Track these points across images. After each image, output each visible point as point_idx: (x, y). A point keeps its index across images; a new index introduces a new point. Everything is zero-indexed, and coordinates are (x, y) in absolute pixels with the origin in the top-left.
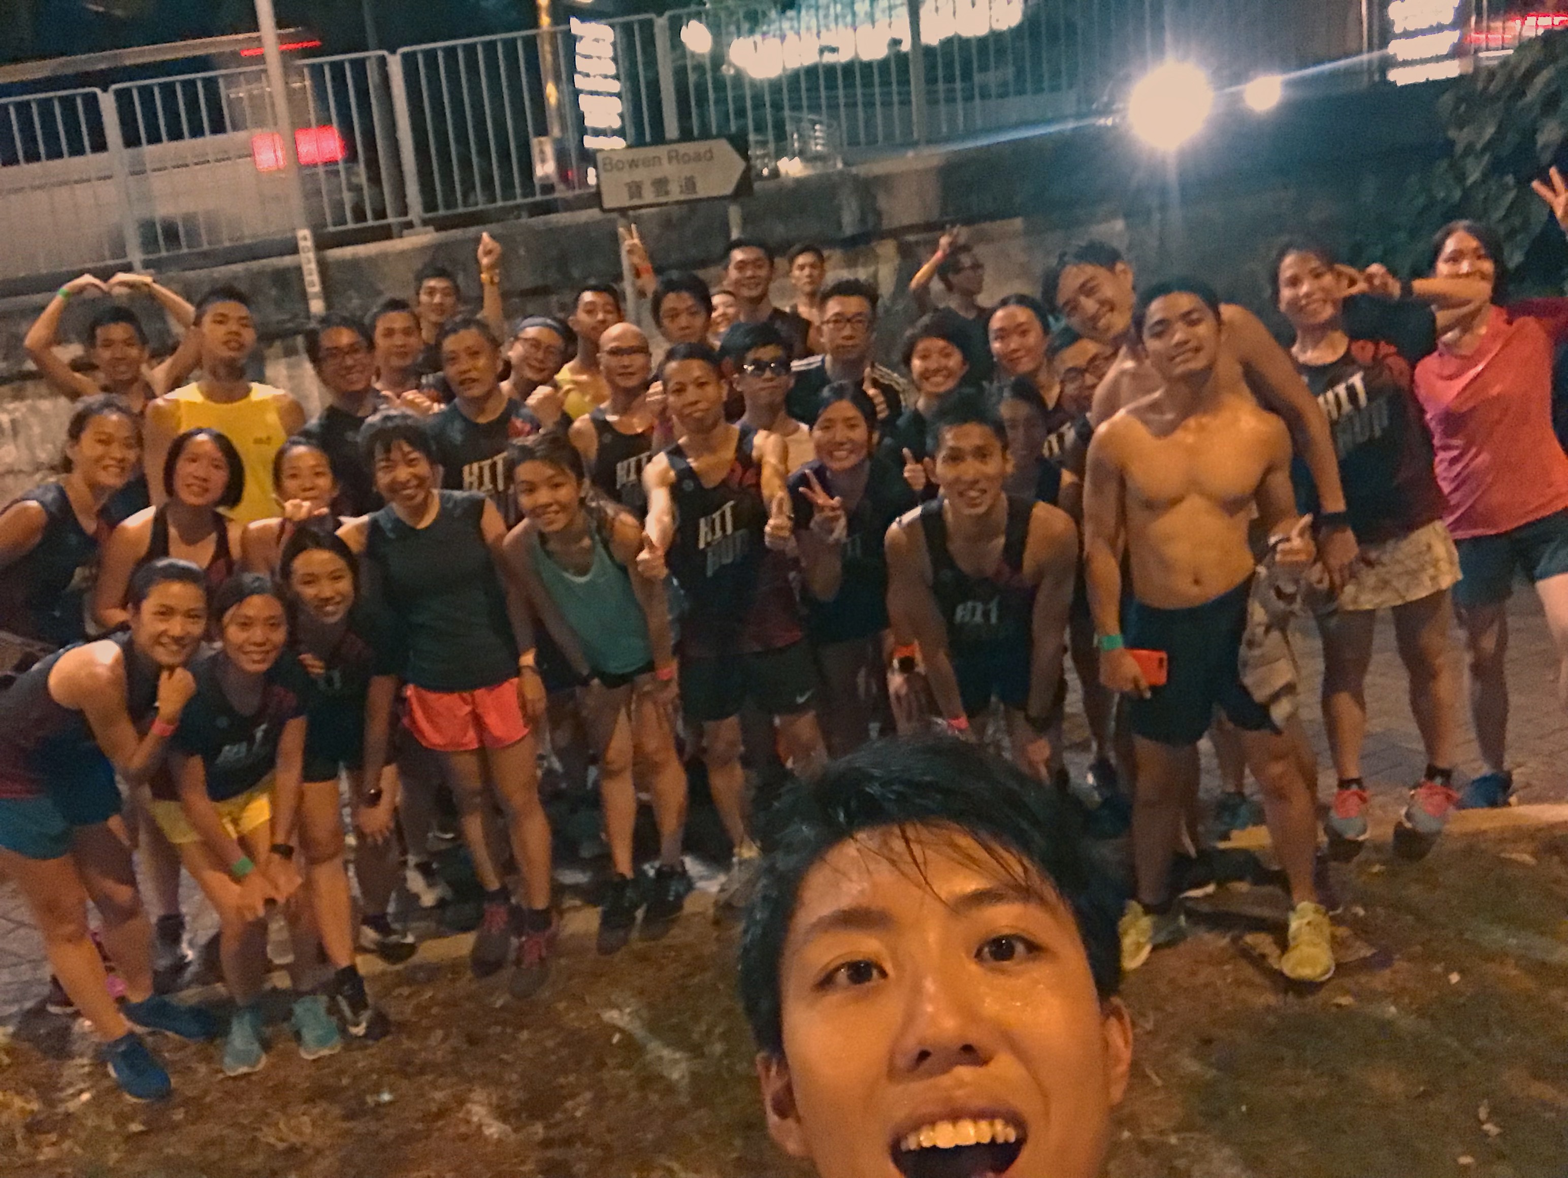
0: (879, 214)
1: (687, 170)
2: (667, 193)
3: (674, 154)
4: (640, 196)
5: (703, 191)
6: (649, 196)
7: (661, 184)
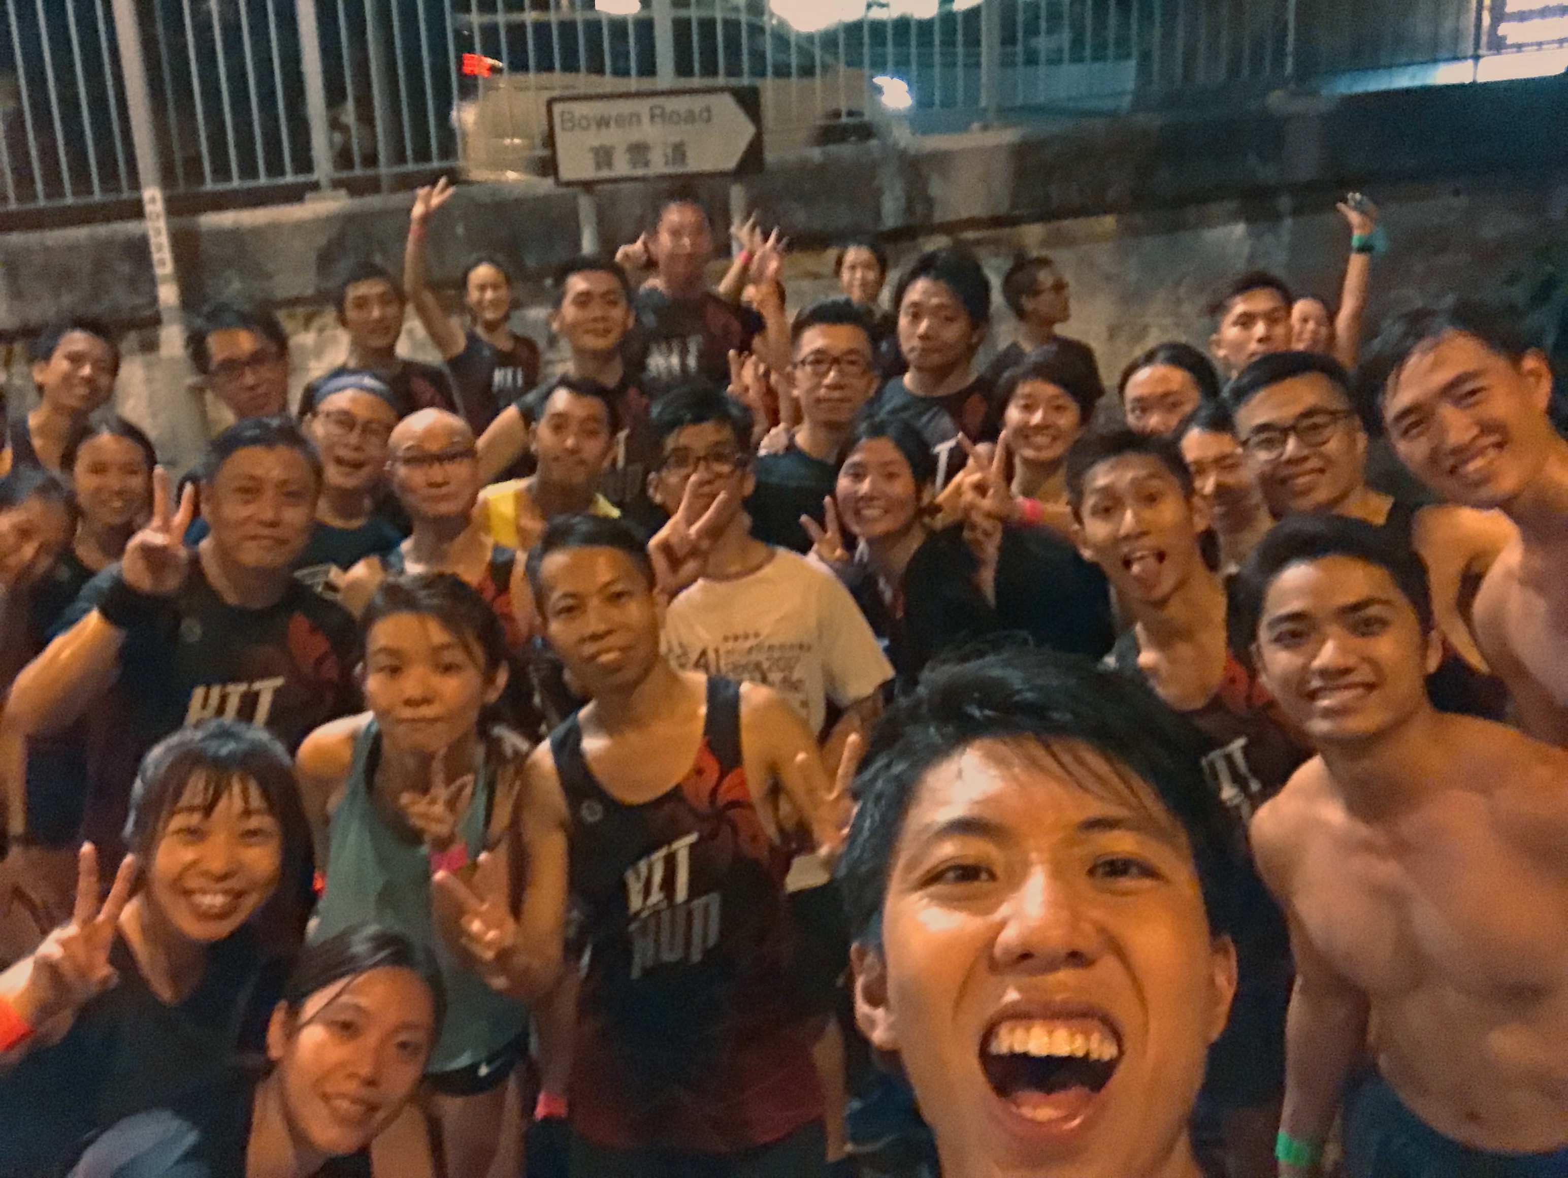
0: (929, 202)
1: (674, 134)
2: (647, 164)
3: (658, 112)
4: (609, 165)
5: (695, 164)
6: (622, 167)
7: (639, 151)
